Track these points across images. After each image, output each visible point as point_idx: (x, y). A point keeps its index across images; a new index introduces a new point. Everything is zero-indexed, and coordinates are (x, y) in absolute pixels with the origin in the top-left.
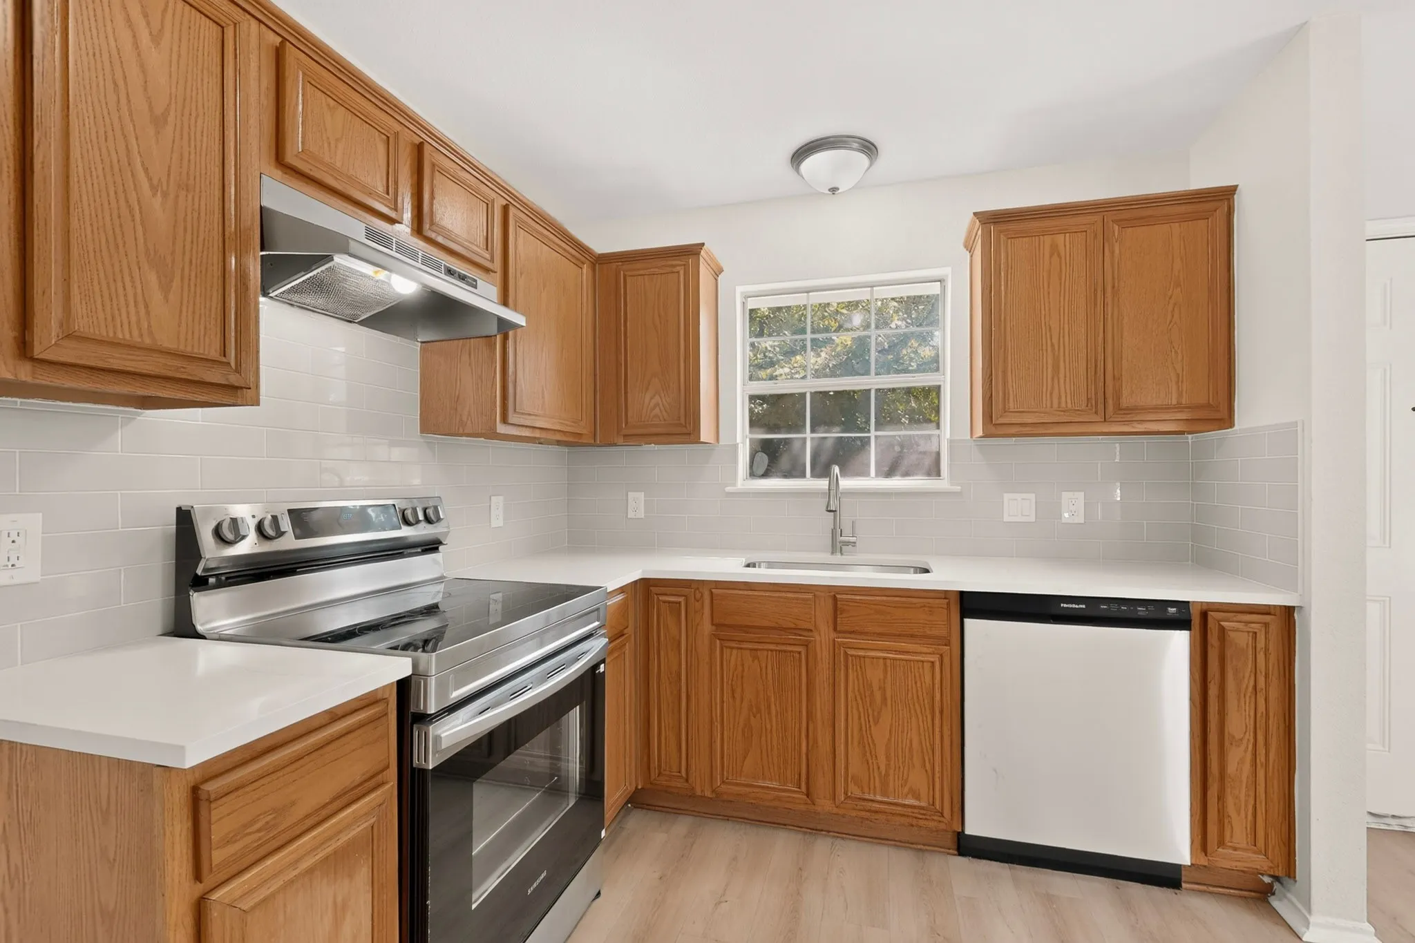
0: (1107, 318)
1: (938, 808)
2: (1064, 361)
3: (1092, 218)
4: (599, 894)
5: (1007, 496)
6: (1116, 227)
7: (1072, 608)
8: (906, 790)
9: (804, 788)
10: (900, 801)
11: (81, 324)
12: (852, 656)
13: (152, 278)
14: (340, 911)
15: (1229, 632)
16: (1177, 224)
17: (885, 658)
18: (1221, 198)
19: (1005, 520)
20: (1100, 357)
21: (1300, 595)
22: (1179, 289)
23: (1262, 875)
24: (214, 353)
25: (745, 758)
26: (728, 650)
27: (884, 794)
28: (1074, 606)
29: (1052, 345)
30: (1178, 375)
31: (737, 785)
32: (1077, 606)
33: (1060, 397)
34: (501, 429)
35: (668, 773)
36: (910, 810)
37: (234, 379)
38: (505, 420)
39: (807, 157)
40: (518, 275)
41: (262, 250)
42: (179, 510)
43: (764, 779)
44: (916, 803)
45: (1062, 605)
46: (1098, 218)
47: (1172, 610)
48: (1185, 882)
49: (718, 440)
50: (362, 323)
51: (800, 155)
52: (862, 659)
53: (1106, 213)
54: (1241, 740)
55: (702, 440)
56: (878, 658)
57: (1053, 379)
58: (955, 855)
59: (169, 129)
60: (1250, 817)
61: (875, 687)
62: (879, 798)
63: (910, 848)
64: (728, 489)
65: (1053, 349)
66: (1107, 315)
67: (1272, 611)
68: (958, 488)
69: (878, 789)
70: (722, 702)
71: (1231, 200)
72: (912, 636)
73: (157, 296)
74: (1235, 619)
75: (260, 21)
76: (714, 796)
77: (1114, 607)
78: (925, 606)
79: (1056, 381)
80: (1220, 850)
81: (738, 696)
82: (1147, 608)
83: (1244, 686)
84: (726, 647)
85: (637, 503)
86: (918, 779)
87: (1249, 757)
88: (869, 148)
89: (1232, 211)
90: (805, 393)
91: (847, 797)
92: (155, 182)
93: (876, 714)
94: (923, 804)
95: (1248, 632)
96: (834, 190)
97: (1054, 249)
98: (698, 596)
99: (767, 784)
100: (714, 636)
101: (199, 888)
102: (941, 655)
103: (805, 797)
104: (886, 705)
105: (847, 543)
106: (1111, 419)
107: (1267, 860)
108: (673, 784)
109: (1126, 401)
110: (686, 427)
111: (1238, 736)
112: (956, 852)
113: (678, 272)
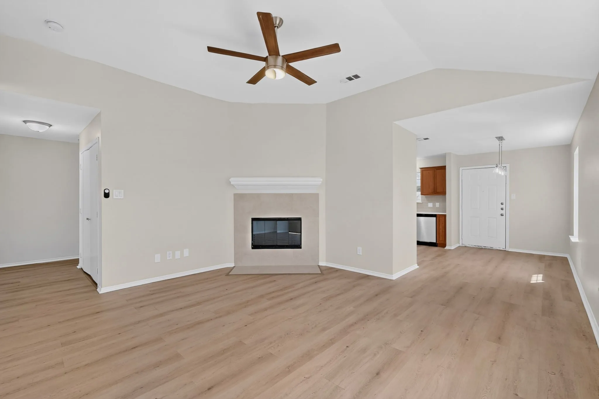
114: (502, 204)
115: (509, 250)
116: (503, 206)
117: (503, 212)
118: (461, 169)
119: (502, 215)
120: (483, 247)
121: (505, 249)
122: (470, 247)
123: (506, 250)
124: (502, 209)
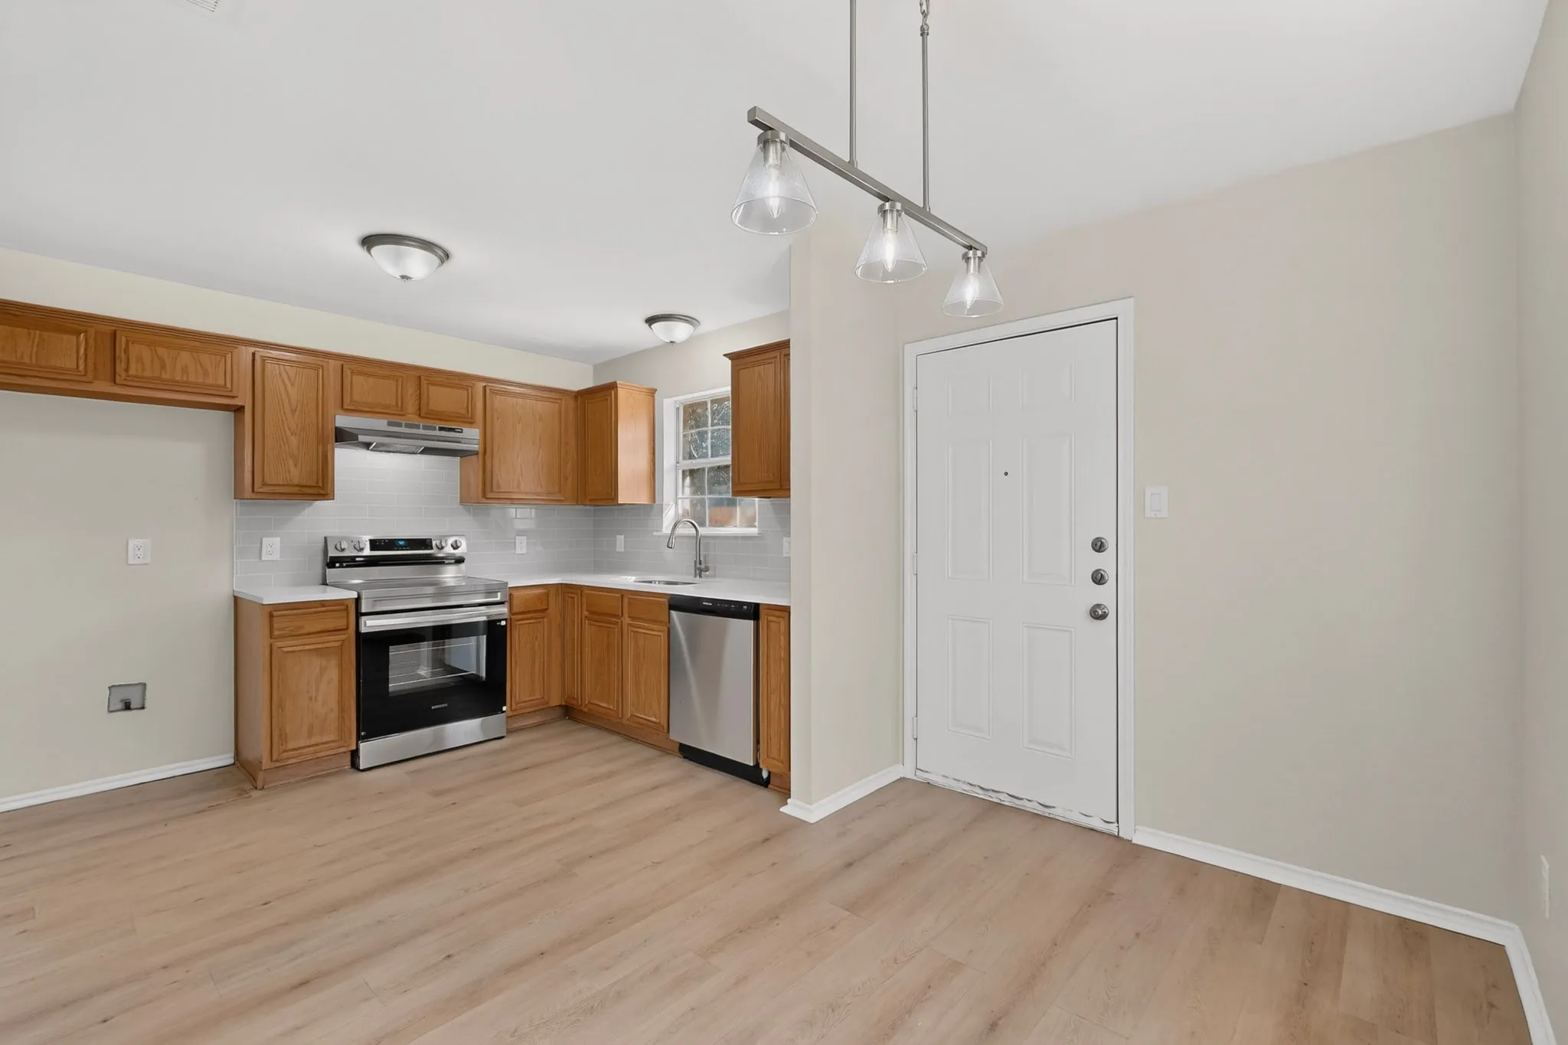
4: (502, 737)
8: (652, 712)
9: (616, 709)
10: (650, 718)
11: (268, 481)
12: (633, 631)
13: (291, 462)
14: (323, 670)
15: (770, 622)
17: (645, 633)
24: (311, 484)
26: (591, 626)
27: (644, 713)
28: (708, 604)
31: (593, 704)
33: (762, 473)
34: (484, 500)
35: (578, 698)
36: (653, 724)
37: (322, 492)
38: (485, 496)
39: (651, 324)
40: (496, 419)
41: (336, 440)
42: (323, 537)
43: (602, 701)
44: (654, 720)
45: (703, 603)
46: (778, 353)
47: (746, 608)
48: (771, 784)
49: (654, 501)
50: (420, 453)
51: (651, 321)
52: (637, 633)
55: (619, 503)
56: (642, 633)
58: (681, 757)
59: (297, 412)
62: (642, 716)
64: (655, 534)
67: (785, 609)
68: (759, 534)
69: (642, 711)
72: (654, 621)
73: (293, 469)
74: (773, 614)
75: (334, 359)
76: (587, 711)
77: (723, 605)
78: (658, 603)
81: (594, 652)
82: (735, 606)
84: (590, 624)
87: (778, 701)
90: (705, 468)
91: (631, 715)
92: (293, 431)
94: (657, 721)
95: (777, 622)
96: (672, 342)
97: (760, 375)
98: (582, 595)
99: (604, 705)
100: (588, 618)
101: (272, 640)
102: (664, 632)
103: (616, 713)
104: (644, 661)
105: (702, 570)
108: (581, 705)
110: (610, 495)
113: (608, 400)
114: (1099, 546)
115: (1139, 839)
116: (1104, 562)
117: (1103, 595)
118: (911, 351)
119: (1097, 614)
120: (1007, 801)
121: (1113, 829)
122: (952, 792)
123: (1118, 837)
124: (1098, 578)
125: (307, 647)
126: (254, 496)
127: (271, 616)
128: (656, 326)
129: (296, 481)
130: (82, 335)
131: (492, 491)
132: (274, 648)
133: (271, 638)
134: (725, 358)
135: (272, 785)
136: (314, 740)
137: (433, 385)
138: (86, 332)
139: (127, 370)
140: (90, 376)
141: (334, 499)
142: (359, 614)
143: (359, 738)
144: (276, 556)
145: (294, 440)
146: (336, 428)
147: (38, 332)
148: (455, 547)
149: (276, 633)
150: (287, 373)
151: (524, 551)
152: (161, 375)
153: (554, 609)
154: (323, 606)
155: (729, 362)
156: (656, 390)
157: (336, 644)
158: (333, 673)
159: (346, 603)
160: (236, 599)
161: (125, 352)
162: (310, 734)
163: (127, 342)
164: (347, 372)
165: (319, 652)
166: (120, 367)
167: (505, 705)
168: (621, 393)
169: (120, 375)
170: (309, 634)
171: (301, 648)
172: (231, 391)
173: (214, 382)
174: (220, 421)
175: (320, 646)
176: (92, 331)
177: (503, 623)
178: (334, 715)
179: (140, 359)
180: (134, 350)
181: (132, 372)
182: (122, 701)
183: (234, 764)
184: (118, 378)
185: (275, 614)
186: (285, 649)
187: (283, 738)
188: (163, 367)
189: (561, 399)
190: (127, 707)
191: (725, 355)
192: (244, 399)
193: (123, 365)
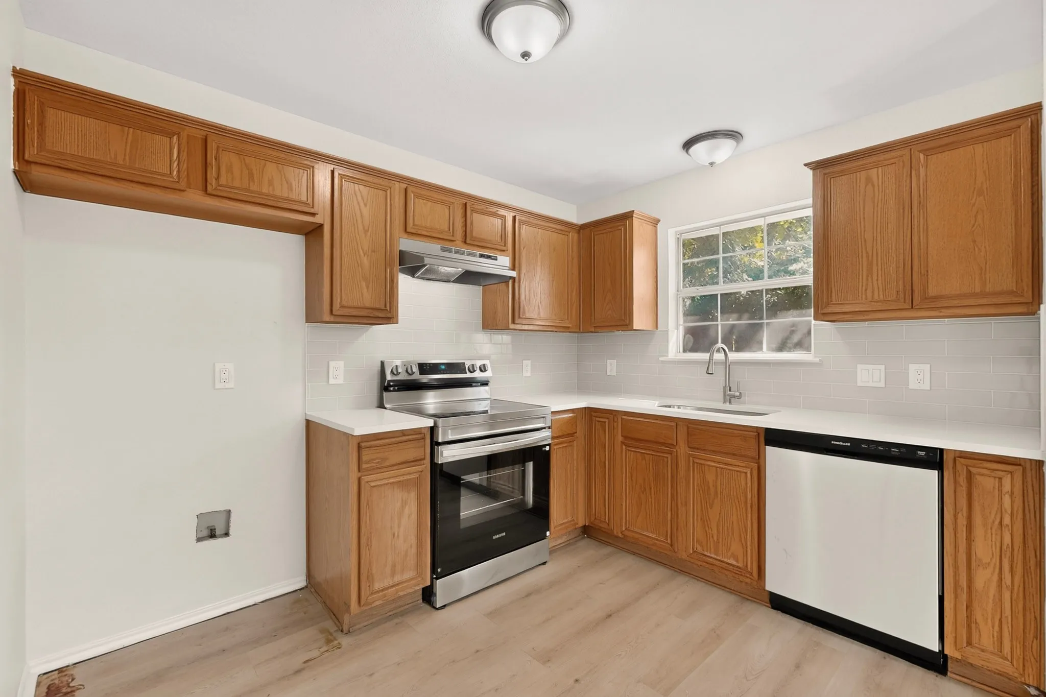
0: (914, 228)
1: (749, 570)
2: (877, 265)
3: (900, 153)
4: (545, 563)
5: (860, 367)
6: (922, 156)
7: (839, 445)
8: (730, 554)
9: (669, 541)
10: (726, 560)
11: (345, 303)
12: (697, 463)
13: (364, 284)
14: (404, 504)
15: (977, 477)
16: (980, 145)
17: (717, 467)
18: (1025, 115)
19: (858, 385)
20: (908, 259)
21: (1043, 451)
22: (982, 198)
23: (1029, 686)
24: (383, 308)
25: (638, 517)
26: (630, 452)
27: (716, 553)
28: (841, 443)
29: (867, 253)
30: (981, 269)
31: (633, 532)
32: (844, 444)
33: (873, 292)
34: (512, 326)
35: (599, 518)
36: (732, 567)
37: (389, 315)
38: (513, 322)
39: (691, 146)
40: (522, 248)
41: (400, 266)
42: (381, 361)
43: (647, 531)
44: (734, 563)
45: (832, 442)
46: (906, 152)
47: (923, 453)
48: (951, 672)
49: (657, 327)
50: (454, 282)
51: (688, 145)
52: (703, 466)
53: (912, 146)
54: (989, 564)
55: (634, 328)
56: (712, 466)
57: (868, 276)
58: (769, 607)
59: (369, 233)
60: (997, 628)
61: (711, 485)
62: (713, 556)
63: (739, 596)
64: (661, 359)
65: (868, 257)
66: (914, 225)
67: (1023, 463)
68: (817, 360)
69: (712, 550)
70: (626, 482)
71: (1039, 115)
72: (734, 455)
73: (365, 290)
74: (981, 465)
75: (399, 182)
76: (623, 537)
77: (873, 447)
78: (741, 436)
79: (870, 279)
80: (968, 648)
81: (634, 479)
82: (900, 450)
83: (991, 521)
84: (629, 450)
85: (612, 367)
86: (736, 547)
87: (995, 578)
88: (733, 135)
89: (1039, 122)
90: (717, 294)
91: (694, 552)
92: (365, 252)
93: (711, 502)
94: (740, 565)
95: (995, 477)
96: (712, 164)
97: (869, 180)
98: (616, 420)
99: (651, 535)
100: (623, 443)
101: (360, 474)
102: (751, 469)
103: (670, 546)
104: (717, 497)
105: (734, 397)
106: (916, 307)
107: (1012, 667)
108: (601, 525)
109: (932, 291)
110: (624, 321)
111: (986, 560)
112: (770, 605)
113: (621, 229)
125: (391, 480)
126: (332, 319)
127: (359, 447)
128: (697, 148)
129: (368, 305)
130: (175, 137)
131: (519, 317)
132: (363, 483)
133: (359, 471)
134: (806, 168)
135: (357, 627)
136: (397, 579)
137: (477, 212)
138: (179, 134)
139: (218, 178)
140: (183, 185)
141: (398, 323)
142: (435, 444)
143: (436, 574)
144: (340, 381)
145: (366, 261)
146: (400, 251)
147: (131, 130)
148: (483, 369)
149: (364, 466)
150: (360, 192)
151: (529, 374)
152: (249, 187)
153: (580, 432)
154: (404, 435)
155: (811, 172)
156: (659, 221)
157: (412, 476)
158: (411, 508)
159: (423, 431)
160: (308, 422)
161: (216, 159)
162: (393, 573)
163: (218, 148)
164: (411, 196)
165: (403, 485)
166: (212, 173)
167: (548, 531)
168: (636, 222)
169: (211, 184)
170: (393, 465)
171: (386, 481)
172: (313, 207)
173: (297, 197)
174: (294, 244)
175: (401, 479)
176: (184, 135)
177: (547, 448)
178: (414, 550)
179: (230, 170)
180: (225, 158)
181: (223, 180)
182: (208, 527)
183: (306, 587)
184: (209, 187)
185: (363, 444)
186: (373, 484)
187: (370, 578)
188: (251, 176)
189: (570, 232)
190: (212, 535)
191: (806, 165)
192: (322, 218)
193: (214, 174)
